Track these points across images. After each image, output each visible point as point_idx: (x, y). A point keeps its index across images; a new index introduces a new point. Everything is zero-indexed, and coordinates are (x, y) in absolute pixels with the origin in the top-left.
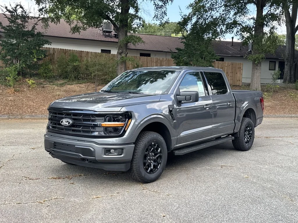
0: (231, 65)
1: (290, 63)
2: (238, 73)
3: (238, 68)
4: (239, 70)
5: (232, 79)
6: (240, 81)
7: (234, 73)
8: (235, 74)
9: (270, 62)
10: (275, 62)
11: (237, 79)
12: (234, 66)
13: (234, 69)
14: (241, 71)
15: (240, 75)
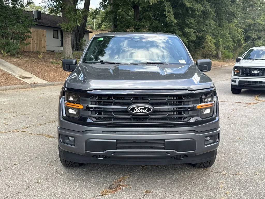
0: (35, 32)
1: (75, 33)
2: (42, 41)
3: (42, 35)
4: (43, 37)
5: (38, 46)
6: (44, 48)
7: (38, 40)
8: (40, 41)
9: (53, 30)
10: (58, 31)
11: (42, 46)
12: (38, 33)
13: (38, 36)
14: (45, 38)
15: (44, 42)
